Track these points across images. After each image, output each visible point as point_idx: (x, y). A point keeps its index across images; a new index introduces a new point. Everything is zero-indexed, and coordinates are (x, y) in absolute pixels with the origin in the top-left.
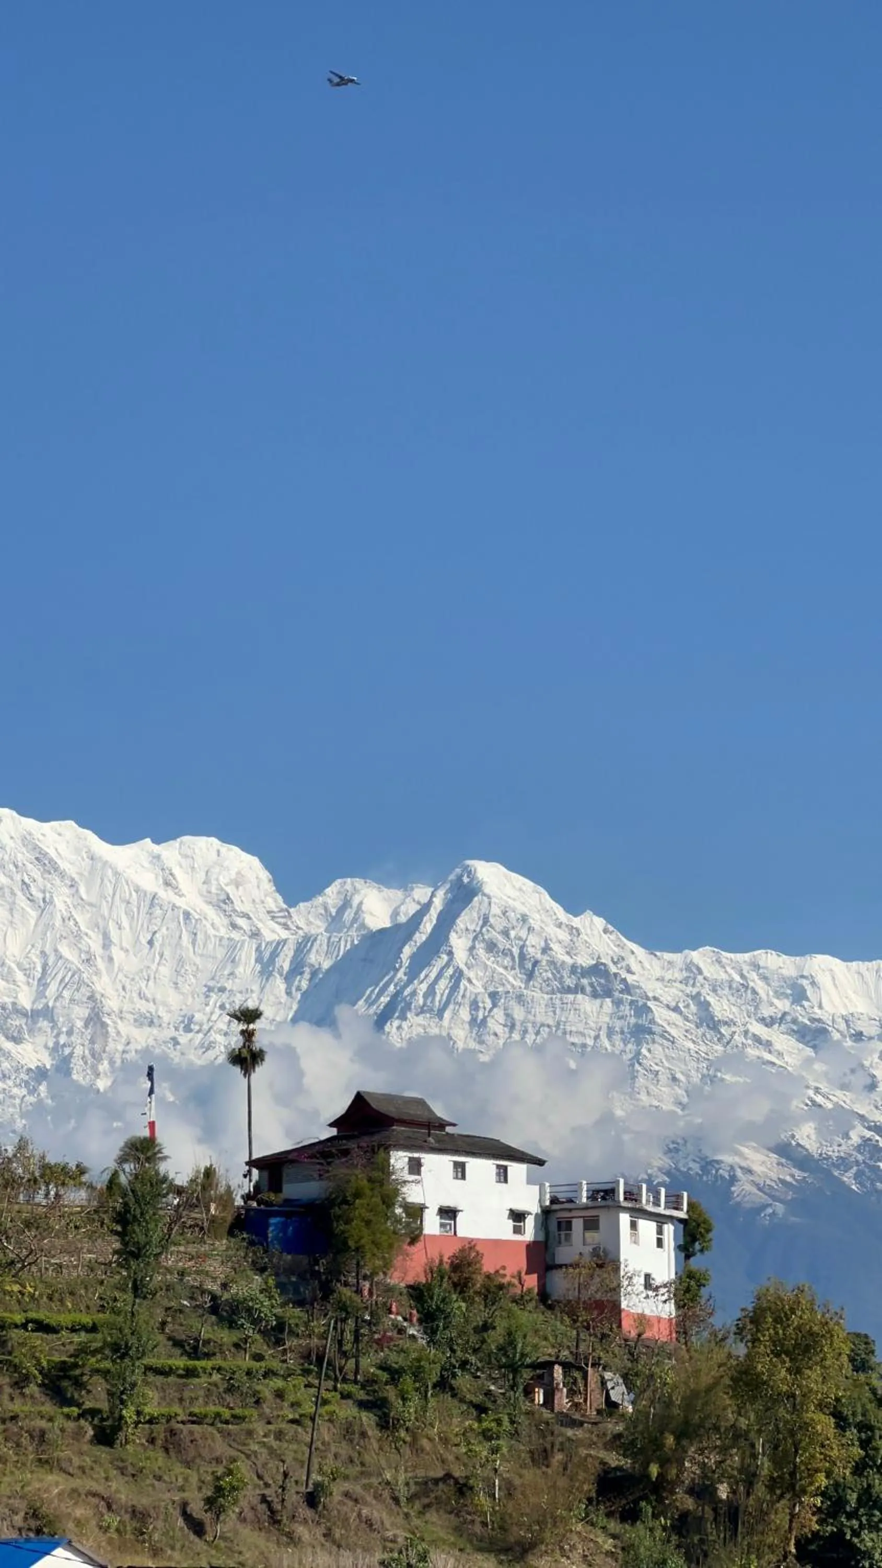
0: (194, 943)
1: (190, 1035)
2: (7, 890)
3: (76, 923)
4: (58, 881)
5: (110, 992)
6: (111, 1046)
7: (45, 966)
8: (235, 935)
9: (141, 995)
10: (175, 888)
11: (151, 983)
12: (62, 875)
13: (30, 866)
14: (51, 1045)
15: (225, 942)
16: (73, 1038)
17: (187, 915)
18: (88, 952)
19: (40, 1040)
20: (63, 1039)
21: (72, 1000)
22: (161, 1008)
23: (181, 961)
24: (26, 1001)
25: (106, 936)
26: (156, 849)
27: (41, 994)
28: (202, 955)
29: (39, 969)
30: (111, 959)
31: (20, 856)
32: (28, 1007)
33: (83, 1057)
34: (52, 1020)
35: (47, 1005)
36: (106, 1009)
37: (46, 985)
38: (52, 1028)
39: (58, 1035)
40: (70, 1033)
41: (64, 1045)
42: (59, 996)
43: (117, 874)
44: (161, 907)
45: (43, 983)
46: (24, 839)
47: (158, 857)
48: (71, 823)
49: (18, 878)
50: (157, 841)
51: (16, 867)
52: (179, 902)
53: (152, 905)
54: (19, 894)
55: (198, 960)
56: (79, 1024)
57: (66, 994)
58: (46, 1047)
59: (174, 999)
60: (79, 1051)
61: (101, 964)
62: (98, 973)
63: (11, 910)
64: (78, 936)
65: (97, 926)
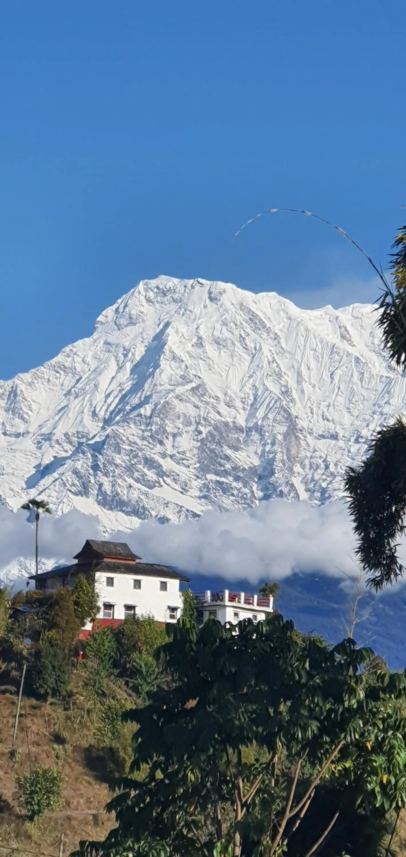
0: (361, 380)
1: (357, 446)
2: (229, 342)
3: (278, 366)
4: (265, 335)
5: (302, 415)
6: (303, 454)
7: (256, 396)
8: (392, 375)
9: (325, 418)
10: (350, 341)
11: (331, 409)
12: (268, 331)
13: (245, 325)
14: (259, 451)
15: (384, 379)
16: (275, 448)
17: (357, 360)
18: (286, 386)
19: (252, 448)
20: (268, 448)
21: (274, 420)
22: (338, 427)
23: (352, 392)
24: (242, 422)
25: (299, 374)
26: (337, 313)
27: (252, 415)
28: (367, 389)
29: (252, 397)
30: (303, 391)
31: (238, 317)
32: (243, 424)
33: (282, 461)
34: (262, 436)
35: (256, 423)
36: (299, 427)
37: (257, 409)
38: (261, 440)
39: (264, 445)
40: (273, 444)
41: (269, 452)
42: (265, 417)
43: (307, 330)
44: (338, 354)
45: (254, 407)
46: (241, 305)
47: (337, 318)
48: (274, 294)
49: (237, 332)
50: (336, 308)
51: (236, 325)
52: (350, 349)
53: (332, 352)
54: (238, 344)
55: (365, 393)
56: (280, 437)
57: (270, 416)
58: (256, 453)
59: (347, 419)
60: (279, 456)
61: (295, 395)
62: (293, 401)
63: (232, 356)
64: (279, 375)
65: (293, 367)
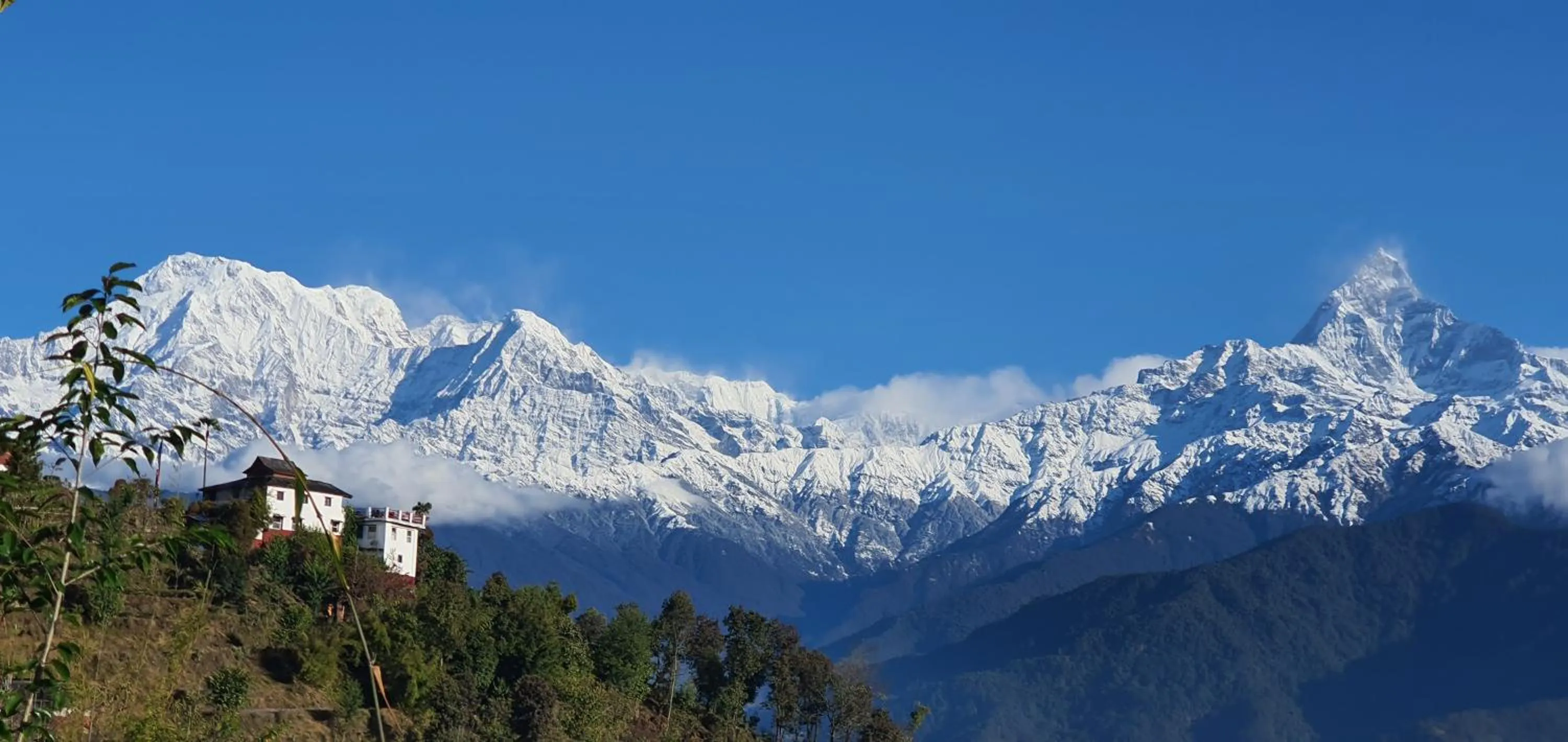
0: (352, 347)
1: (346, 401)
2: (243, 311)
3: (283, 332)
4: (273, 307)
5: (301, 373)
6: (300, 404)
7: (263, 356)
8: (377, 344)
9: (320, 377)
10: (344, 316)
11: (326, 369)
12: (276, 303)
13: (257, 297)
14: (263, 402)
15: (370, 348)
16: (277, 399)
17: (350, 331)
18: (289, 349)
19: (257, 398)
20: (271, 399)
21: (278, 376)
22: (331, 384)
23: (344, 357)
24: (250, 376)
25: (300, 340)
26: (335, 291)
27: (259, 371)
28: (356, 355)
29: (259, 357)
30: (302, 354)
31: (251, 290)
32: (251, 379)
33: (283, 410)
34: (266, 388)
35: (262, 378)
36: (298, 383)
37: (263, 367)
38: (265, 392)
39: (268, 397)
40: (276, 395)
41: (272, 402)
42: (270, 373)
43: (309, 304)
44: (334, 325)
45: (261, 365)
46: (255, 280)
47: (334, 296)
48: (283, 273)
49: (249, 303)
50: (334, 287)
51: (249, 296)
52: (344, 322)
53: (329, 323)
54: (250, 312)
55: (354, 357)
56: (281, 391)
57: (274, 373)
58: (261, 403)
59: (338, 378)
60: (280, 406)
61: (296, 356)
62: (294, 361)
63: (244, 322)
64: (284, 340)
65: (295, 334)
